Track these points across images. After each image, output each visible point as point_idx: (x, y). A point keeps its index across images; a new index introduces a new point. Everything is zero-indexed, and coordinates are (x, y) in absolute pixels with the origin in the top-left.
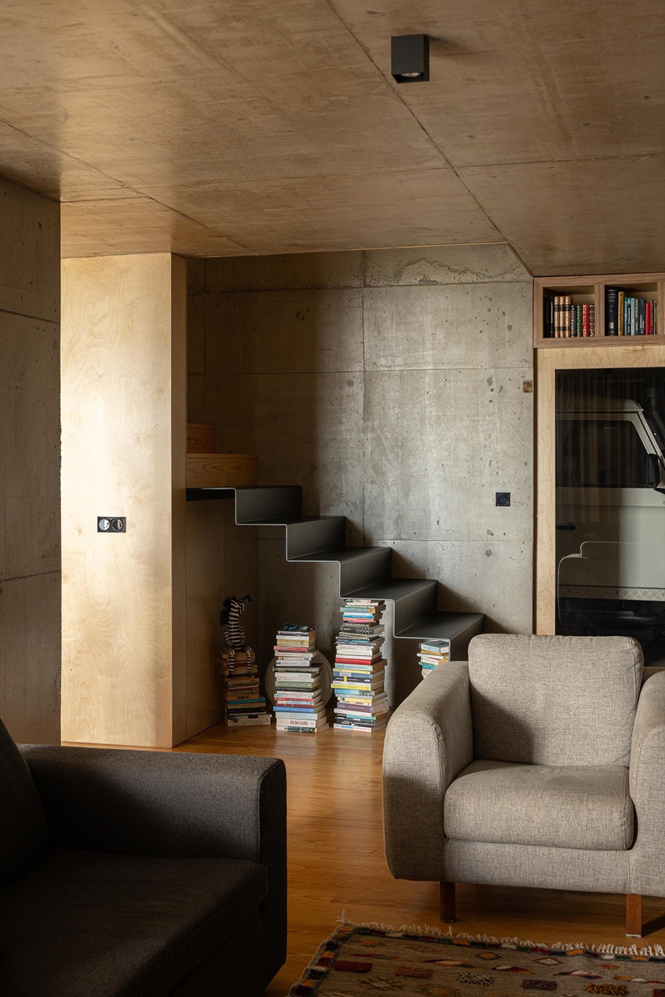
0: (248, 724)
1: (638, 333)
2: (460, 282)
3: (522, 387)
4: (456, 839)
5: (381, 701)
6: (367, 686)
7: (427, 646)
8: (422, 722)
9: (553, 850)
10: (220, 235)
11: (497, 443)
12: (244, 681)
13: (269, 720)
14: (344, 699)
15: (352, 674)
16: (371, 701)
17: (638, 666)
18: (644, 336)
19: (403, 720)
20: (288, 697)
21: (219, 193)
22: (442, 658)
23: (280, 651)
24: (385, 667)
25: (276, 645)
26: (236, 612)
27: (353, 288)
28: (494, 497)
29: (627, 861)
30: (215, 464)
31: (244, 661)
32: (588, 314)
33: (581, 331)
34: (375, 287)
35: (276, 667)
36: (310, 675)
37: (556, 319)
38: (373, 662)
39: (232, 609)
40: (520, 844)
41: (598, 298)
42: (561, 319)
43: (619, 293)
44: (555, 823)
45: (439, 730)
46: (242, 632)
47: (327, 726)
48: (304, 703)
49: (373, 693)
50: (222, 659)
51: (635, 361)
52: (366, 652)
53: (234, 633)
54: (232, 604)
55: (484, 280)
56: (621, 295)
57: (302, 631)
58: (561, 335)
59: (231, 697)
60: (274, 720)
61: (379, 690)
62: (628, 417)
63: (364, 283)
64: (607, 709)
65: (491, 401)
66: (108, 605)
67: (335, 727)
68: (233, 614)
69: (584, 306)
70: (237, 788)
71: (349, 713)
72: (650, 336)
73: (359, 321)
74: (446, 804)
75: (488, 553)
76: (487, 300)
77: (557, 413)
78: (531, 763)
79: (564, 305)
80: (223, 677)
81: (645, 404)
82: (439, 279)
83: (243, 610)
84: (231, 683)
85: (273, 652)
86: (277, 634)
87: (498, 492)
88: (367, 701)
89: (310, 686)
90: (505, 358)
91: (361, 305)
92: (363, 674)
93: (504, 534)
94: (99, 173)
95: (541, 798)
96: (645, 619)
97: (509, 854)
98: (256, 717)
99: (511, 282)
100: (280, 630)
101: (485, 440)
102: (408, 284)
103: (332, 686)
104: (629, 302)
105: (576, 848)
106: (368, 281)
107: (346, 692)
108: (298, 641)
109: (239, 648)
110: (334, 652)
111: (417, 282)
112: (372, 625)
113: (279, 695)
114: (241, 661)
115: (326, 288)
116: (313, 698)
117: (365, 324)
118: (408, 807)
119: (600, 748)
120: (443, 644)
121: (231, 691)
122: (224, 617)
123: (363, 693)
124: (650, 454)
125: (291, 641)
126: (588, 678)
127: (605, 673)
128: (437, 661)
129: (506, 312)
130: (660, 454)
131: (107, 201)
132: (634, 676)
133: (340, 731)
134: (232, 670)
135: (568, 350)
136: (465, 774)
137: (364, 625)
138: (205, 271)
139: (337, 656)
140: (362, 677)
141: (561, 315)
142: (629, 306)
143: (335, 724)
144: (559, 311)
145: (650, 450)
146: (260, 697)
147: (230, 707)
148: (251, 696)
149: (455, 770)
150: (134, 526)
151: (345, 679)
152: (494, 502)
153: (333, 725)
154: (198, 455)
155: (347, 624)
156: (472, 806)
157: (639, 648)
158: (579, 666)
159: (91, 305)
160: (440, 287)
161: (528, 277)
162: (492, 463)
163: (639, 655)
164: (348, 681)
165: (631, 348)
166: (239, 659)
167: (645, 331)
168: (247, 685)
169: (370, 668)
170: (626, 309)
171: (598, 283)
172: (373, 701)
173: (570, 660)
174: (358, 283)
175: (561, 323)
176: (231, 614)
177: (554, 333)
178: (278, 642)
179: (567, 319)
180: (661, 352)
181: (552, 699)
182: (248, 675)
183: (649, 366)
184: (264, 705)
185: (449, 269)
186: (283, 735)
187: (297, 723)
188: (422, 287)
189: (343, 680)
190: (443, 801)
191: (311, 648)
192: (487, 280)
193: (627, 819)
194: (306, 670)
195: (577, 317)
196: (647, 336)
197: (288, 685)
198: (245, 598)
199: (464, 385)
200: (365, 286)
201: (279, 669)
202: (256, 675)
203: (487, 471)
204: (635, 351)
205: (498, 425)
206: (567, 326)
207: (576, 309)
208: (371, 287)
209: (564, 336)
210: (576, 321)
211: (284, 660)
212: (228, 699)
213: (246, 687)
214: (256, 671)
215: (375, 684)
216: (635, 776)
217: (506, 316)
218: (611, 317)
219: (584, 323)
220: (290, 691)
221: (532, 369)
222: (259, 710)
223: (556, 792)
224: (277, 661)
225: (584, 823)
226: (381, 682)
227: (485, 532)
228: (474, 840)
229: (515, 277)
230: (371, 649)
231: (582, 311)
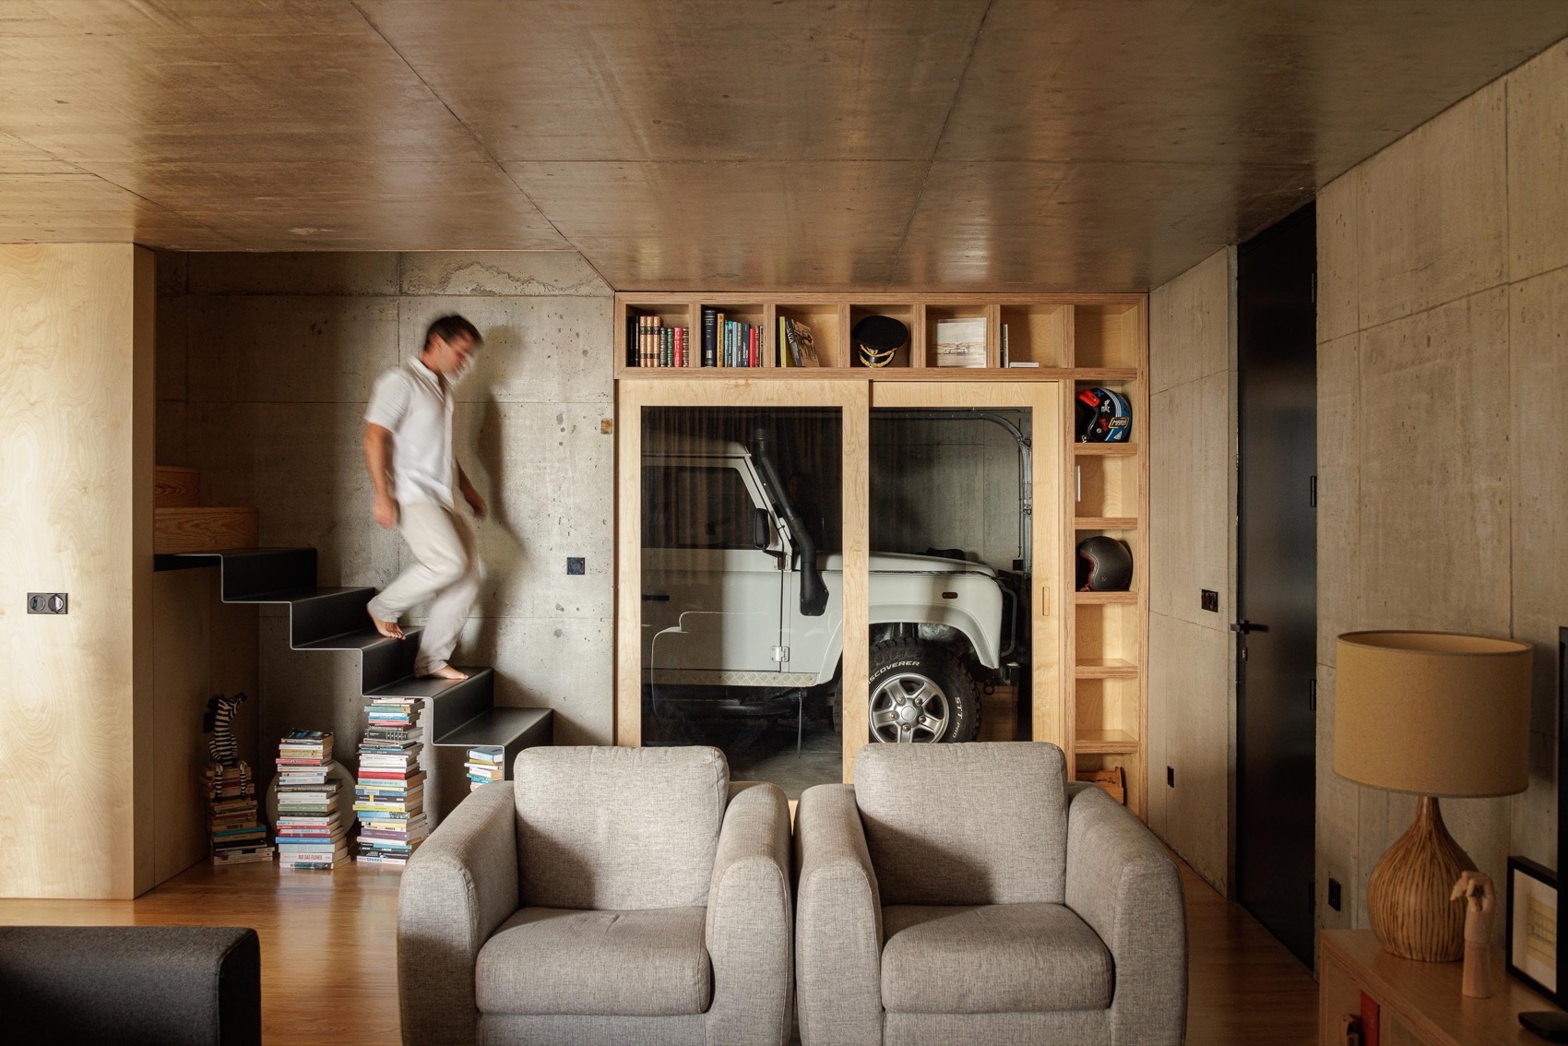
0: (241, 861)
1: (741, 364)
2: (523, 293)
3: (599, 427)
4: (491, 1013)
5: (418, 825)
6: (399, 807)
7: (477, 754)
8: (446, 867)
9: (613, 1019)
10: (199, 226)
11: (569, 495)
12: (236, 806)
13: (271, 854)
14: (370, 824)
15: (381, 791)
16: (404, 825)
17: (722, 782)
18: (748, 369)
19: (422, 864)
20: (296, 824)
21: (191, 174)
22: (496, 768)
23: (284, 765)
24: (424, 781)
25: (279, 757)
26: (225, 715)
27: (385, 295)
28: (565, 563)
29: (702, 1026)
30: (197, 522)
31: (234, 778)
32: (681, 340)
33: (671, 359)
34: (415, 296)
35: (278, 786)
36: (325, 794)
37: (642, 344)
38: (408, 776)
39: (220, 711)
40: (572, 1014)
41: (692, 320)
42: (649, 344)
43: (719, 315)
44: (615, 986)
45: (469, 876)
46: (233, 741)
47: (348, 860)
48: (317, 831)
49: (408, 815)
50: (205, 776)
51: (737, 399)
52: (399, 763)
53: (222, 743)
54: (220, 705)
55: (554, 293)
56: (721, 318)
57: (314, 738)
58: (649, 364)
59: (218, 827)
60: (276, 855)
61: (416, 811)
62: (733, 464)
63: (400, 290)
64: (684, 837)
65: (561, 444)
66: (43, 711)
67: (358, 860)
68: (221, 718)
69: (677, 329)
70: (188, 974)
71: (377, 842)
72: (754, 369)
73: (393, 338)
74: (478, 969)
75: (558, 634)
76: (557, 318)
77: (643, 456)
78: (591, 908)
79: (652, 328)
80: (208, 800)
81: (753, 448)
82: (496, 289)
83: (235, 712)
84: (217, 808)
85: (276, 766)
86: (280, 743)
87: (570, 556)
88: (400, 825)
89: (325, 809)
90: (579, 391)
91: (396, 317)
92: (395, 792)
93: (578, 609)
94: (16, 140)
95: (598, 955)
96: (753, 708)
97: (559, 1027)
98: (253, 851)
99: (587, 296)
100: (284, 738)
101: (554, 491)
102: (458, 293)
103: (355, 808)
104: (730, 327)
105: (640, 1015)
106: (405, 288)
107: (372, 814)
108: (308, 751)
109: (230, 763)
110: (357, 764)
111: (468, 292)
112: (406, 728)
113: (284, 823)
114: (231, 779)
115: (351, 295)
116: (329, 824)
117: (401, 343)
118: (430, 975)
119: (675, 885)
120: (495, 752)
121: (219, 818)
122: (208, 723)
123: (395, 815)
124: (759, 509)
125: (300, 751)
126: (661, 799)
127: (682, 792)
128: (489, 773)
129: (581, 334)
130: (771, 509)
131: (33, 176)
132: (717, 795)
133: (366, 866)
134: (219, 792)
135: (656, 383)
136: (504, 930)
137: (395, 729)
138: (187, 266)
139: (360, 769)
140: (393, 795)
141: (649, 340)
142: (731, 331)
143: (358, 857)
144: (646, 333)
145: (759, 504)
146: (258, 826)
147: (217, 840)
148: (246, 825)
149: (490, 926)
150: (79, 604)
151: (372, 798)
152: (565, 569)
153: (356, 858)
154: (172, 510)
155: (373, 728)
156: (511, 971)
157: (723, 761)
158: (651, 785)
159: (20, 308)
160: (498, 299)
161: (609, 292)
162: (562, 520)
163: (724, 769)
164: (375, 800)
165: (733, 382)
166: (230, 777)
167: (749, 362)
168: (241, 810)
169: (404, 783)
170: (726, 335)
171: (694, 301)
172: (408, 826)
173: (639, 778)
174: (393, 290)
175: (649, 349)
176: (218, 717)
177: (639, 362)
178: (281, 754)
179: (655, 344)
180: (768, 389)
181: (617, 826)
182: (243, 797)
183: (754, 405)
184: (264, 835)
185: (510, 277)
186: (289, 875)
187: (307, 858)
188: (474, 298)
189: (368, 800)
190: (475, 965)
191: (326, 760)
192: (556, 292)
193: (702, 976)
194: (319, 788)
195: (667, 342)
196: (751, 369)
197: (294, 809)
198: (238, 696)
199: (528, 423)
200: (402, 293)
201: (283, 788)
202: (253, 797)
203: (556, 530)
204: (737, 386)
205: (570, 474)
206: (655, 352)
207: (666, 333)
208: (409, 295)
209: (652, 366)
210: (667, 348)
211: (289, 777)
212: (214, 829)
213: (240, 813)
214: (253, 792)
215: (411, 803)
216: (711, 922)
217: (581, 338)
218: (709, 344)
219: (677, 350)
220: (298, 816)
221: (613, 405)
222: (257, 842)
223: (615, 947)
224: (281, 778)
225: (650, 984)
226: (419, 800)
227: (555, 605)
228: (514, 1013)
229: (592, 290)
230: (404, 759)
231: (673, 335)
